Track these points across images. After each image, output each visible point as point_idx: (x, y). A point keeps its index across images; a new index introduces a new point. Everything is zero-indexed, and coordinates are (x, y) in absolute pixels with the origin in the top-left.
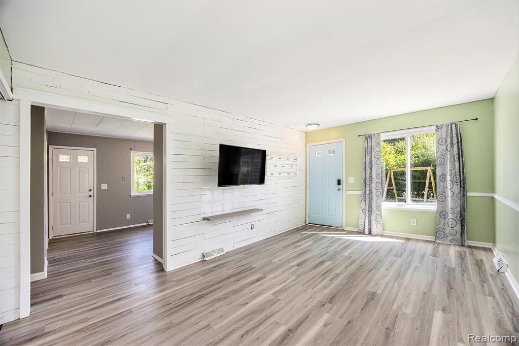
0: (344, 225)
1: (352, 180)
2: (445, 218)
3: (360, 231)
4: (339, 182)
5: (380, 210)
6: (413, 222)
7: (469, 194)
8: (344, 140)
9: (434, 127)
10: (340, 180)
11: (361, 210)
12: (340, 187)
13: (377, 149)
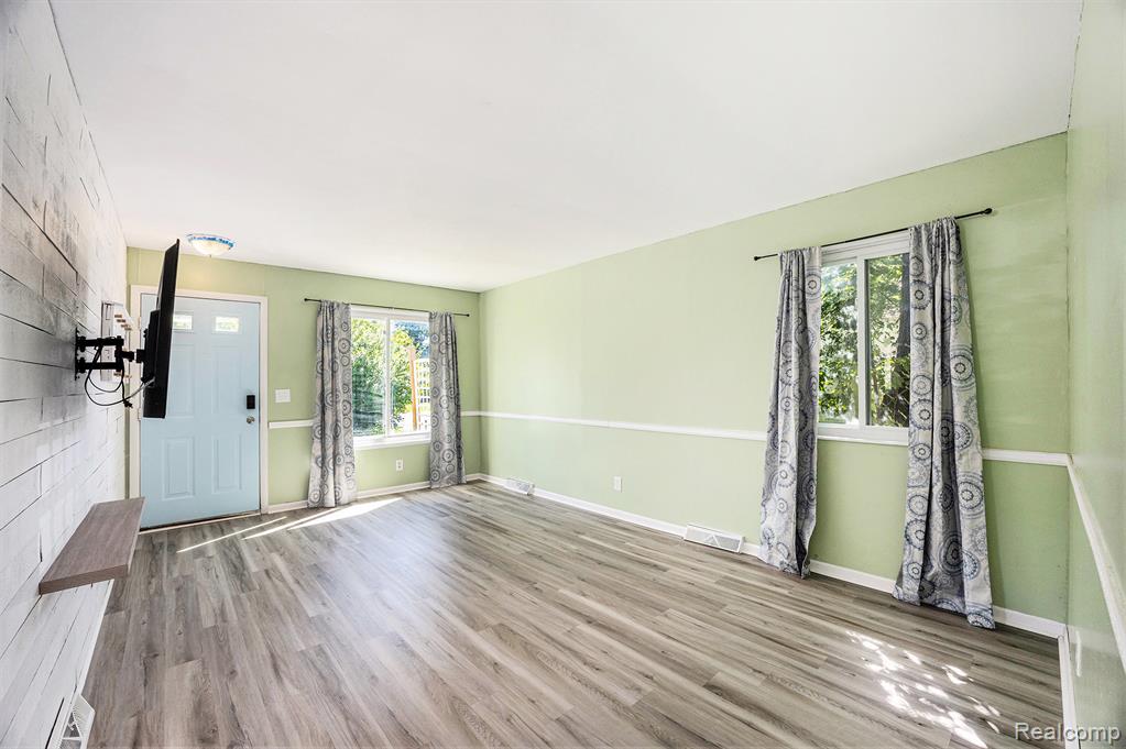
0: (265, 503)
1: (283, 396)
2: (439, 451)
3: (311, 505)
4: (251, 402)
5: (350, 454)
6: (399, 465)
7: (462, 414)
8: (264, 300)
9: (427, 315)
10: (253, 397)
11: (313, 460)
12: (253, 413)
13: (344, 335)
